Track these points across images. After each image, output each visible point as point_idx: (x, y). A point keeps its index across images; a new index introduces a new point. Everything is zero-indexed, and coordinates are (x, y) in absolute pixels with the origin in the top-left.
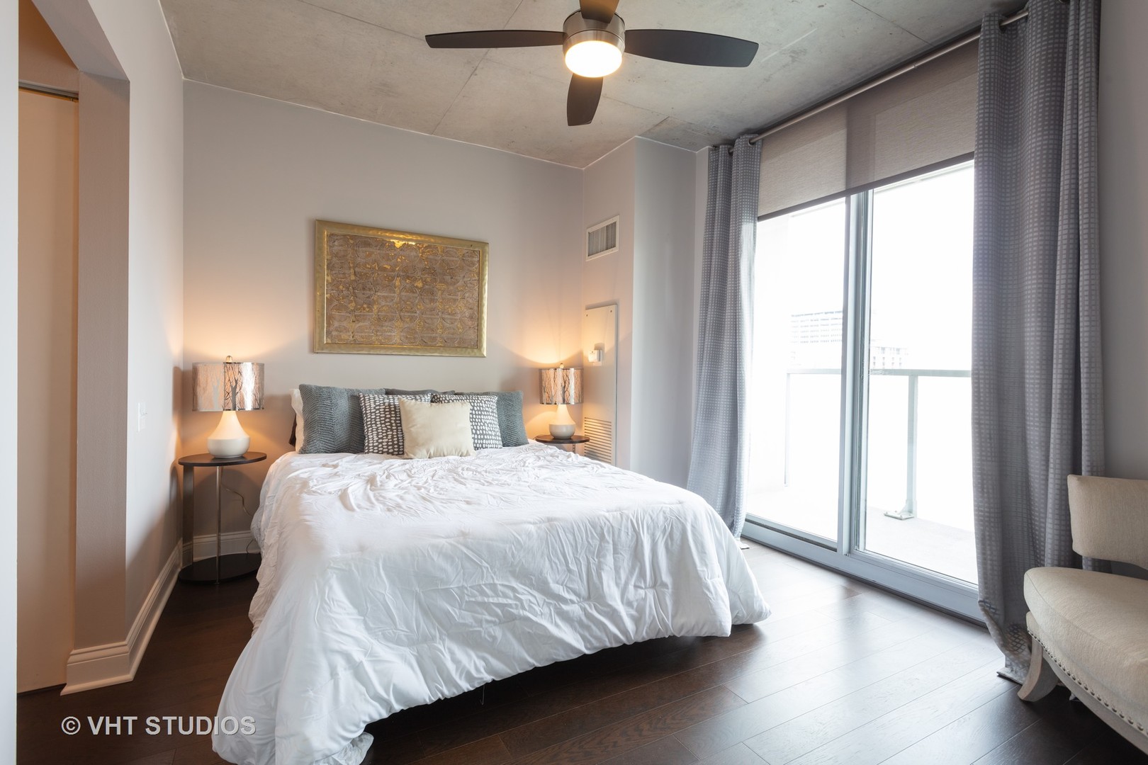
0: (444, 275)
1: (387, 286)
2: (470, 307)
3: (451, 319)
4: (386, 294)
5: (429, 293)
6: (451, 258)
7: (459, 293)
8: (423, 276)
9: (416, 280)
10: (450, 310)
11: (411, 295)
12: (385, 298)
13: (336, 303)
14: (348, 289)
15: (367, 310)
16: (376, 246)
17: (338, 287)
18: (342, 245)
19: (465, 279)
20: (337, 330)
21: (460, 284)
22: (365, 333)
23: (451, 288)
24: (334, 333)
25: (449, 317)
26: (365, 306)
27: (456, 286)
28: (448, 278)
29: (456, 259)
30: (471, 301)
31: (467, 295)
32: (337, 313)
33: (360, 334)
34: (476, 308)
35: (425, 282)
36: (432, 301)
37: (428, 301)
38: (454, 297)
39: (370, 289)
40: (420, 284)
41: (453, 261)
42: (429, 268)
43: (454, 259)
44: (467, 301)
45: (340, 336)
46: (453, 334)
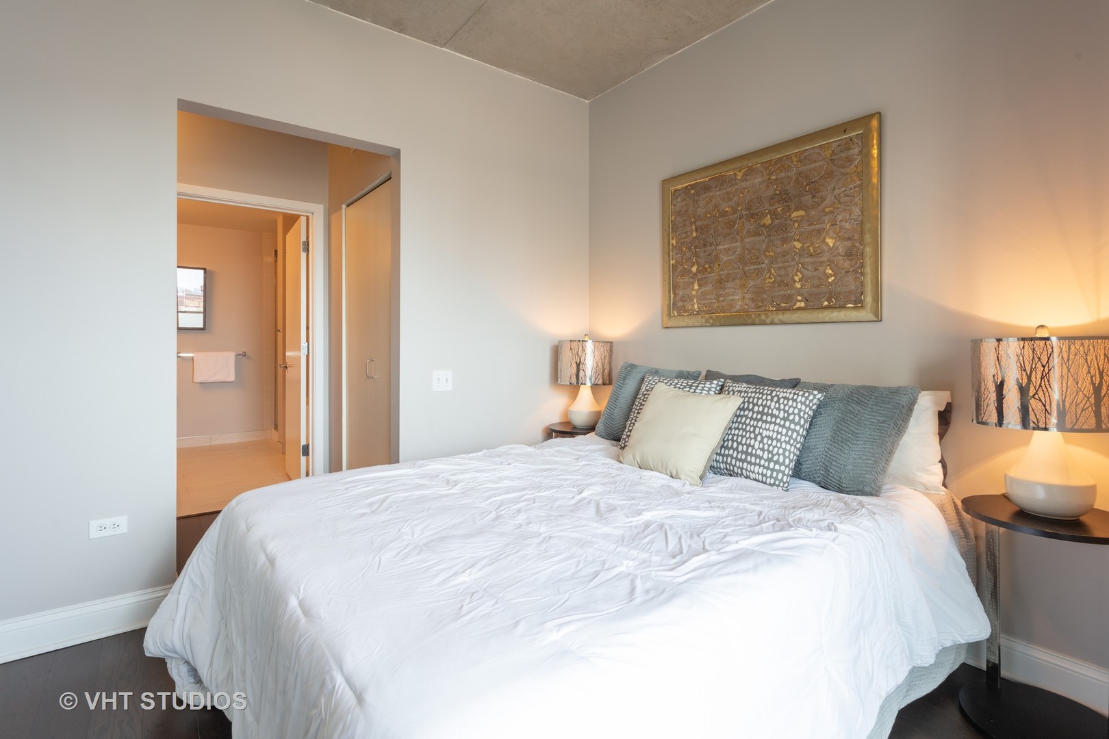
0: (802, 195)
1: (729, 234)
2: (846, 236)
3: (815, 263)
4: (727, 246)
5: (781, 229)
6: (813, 166)
7: (826, 218)
8: (771, 208)
9: (763, 216)
10: (811, 249)
11: (757, 238)
12: (727, 250)
13: (680, 268)
14: (690, 249)
15: (709, 270)
16: (716, 187)
17: (681, 250)
18: (684, 200)
19: (837, 192)
20: (682, 300)
21: (827, 202)
22: (707, 299)
23: (813, 213)
24: (680, 304)
25: (811, 260)
26: (707, 266)
27: (820, 208)
28: (807, 199)
29: (821, 163)
30: (847, 226)
31: (840, 218)
32: (682, 280)
33: (703, 302)
34: (857, 237)
35: (774, 214)
36: (785, 241)
37: (779, 242)
38: (817, 227)
39: (711, 245)
40: (767, 220)
41: (814, 169)
42: (780, 193)
43: (817, 164)
44: (841, 228)
45: (685, 306)
46: (818, 287)
